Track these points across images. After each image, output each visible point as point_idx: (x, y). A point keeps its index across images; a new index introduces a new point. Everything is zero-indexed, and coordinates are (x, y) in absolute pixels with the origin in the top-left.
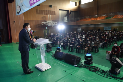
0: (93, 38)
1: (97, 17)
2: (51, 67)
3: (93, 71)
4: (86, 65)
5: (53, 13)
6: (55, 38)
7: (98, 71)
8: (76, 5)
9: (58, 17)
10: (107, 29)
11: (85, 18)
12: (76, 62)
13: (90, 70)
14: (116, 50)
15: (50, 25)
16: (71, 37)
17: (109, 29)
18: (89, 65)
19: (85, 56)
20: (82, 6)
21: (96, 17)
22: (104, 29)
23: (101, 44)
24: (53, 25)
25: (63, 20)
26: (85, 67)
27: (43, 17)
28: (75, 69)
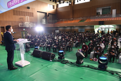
0: (68, 39)
1: (73, 20)
2: (29, 63)
3: (64, 63)
4: (60, 60)
5: (31, 14)
6: (34, 39)
7: (68, 63)
8: (54, 8)
9: (36, 19)
10: (81, 31)
11: (62, 21)
12: (51, 58)
13: (62, 63)
14: (85, 48)
15: (28, 26)
16: (49, 38)
17: (83, 31)
18: (62, 59)
19: (59, 53)
20: (59, 10)
21: (71, 20)
22: (79, 31)
23: (74, 44)
24: (31, 26)
25: (41, 21)
26: (58, 61)
27: (20, 18)
28: (51, 63)
